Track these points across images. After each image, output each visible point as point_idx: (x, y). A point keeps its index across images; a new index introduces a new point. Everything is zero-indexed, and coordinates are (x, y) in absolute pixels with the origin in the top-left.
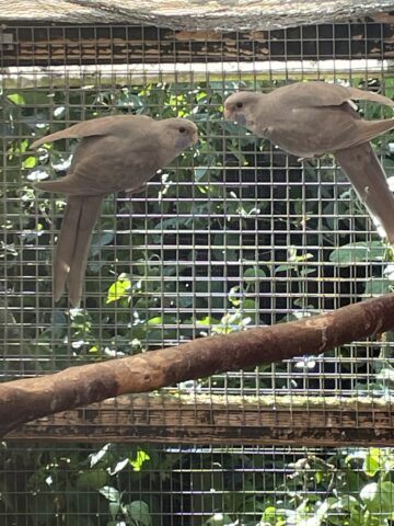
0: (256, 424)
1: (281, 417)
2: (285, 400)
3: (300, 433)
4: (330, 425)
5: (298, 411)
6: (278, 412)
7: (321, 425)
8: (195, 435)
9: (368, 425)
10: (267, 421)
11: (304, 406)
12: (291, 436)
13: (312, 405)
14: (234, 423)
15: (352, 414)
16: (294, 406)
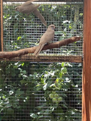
0: (46, 59)
1: (50, 58)
2: (51, 55)
3: (53, 60)
4: (57, 59)
5: (53, 57)
6: (50, 57)
7: (56, 59)
8: (37, 60)
9: (63, 59)
10: (48, 58)
11: (54, 56)
12: (52, 60)
13: (55, 56)
14: (43, 58)
15: (61, 57)
16: (52, 56)
